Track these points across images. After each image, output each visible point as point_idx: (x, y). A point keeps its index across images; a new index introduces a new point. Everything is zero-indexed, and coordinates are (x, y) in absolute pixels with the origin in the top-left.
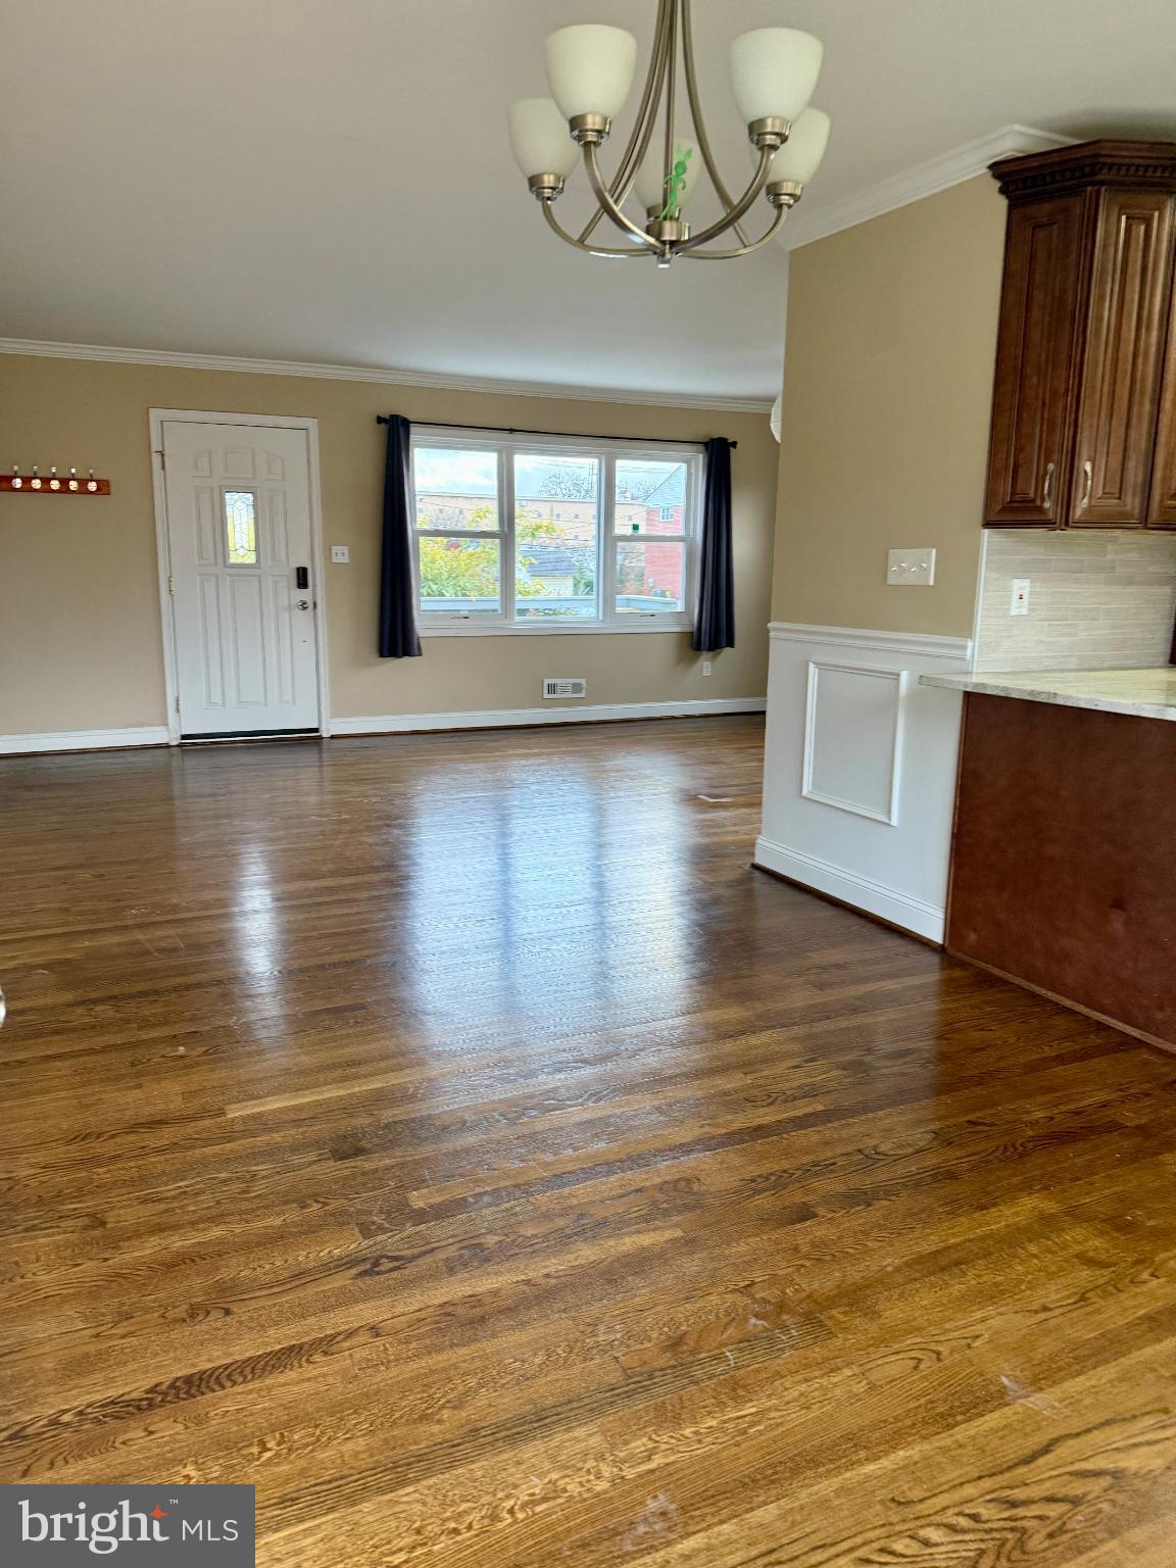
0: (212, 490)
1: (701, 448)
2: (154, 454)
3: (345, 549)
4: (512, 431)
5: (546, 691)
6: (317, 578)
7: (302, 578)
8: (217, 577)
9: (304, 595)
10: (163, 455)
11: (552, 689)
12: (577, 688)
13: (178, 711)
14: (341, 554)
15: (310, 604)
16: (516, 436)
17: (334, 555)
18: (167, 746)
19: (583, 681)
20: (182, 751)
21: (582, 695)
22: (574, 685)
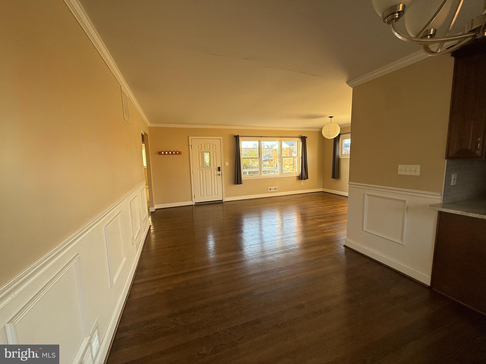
0: (201, 152)
1: (300, 138)
2: (190, 146)
3: (228, 163)
4: (261, 137)
5: (269, 190)
6: (222, 169)
7: (219, 169)
8: (202, 170)
9: (220, 172)
10: (192, 146)
11: (270, 189)
12: (275, 189)
13: (195, 198)
14: (227, 164)
15: (221, 174)
16: (262, 138)
17: (225, 164)
18: (192, 205)
19: (277, 187)
20: (195, 206)
21: (277, 190)
22: (275, 188)
